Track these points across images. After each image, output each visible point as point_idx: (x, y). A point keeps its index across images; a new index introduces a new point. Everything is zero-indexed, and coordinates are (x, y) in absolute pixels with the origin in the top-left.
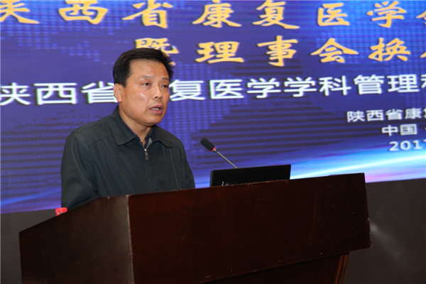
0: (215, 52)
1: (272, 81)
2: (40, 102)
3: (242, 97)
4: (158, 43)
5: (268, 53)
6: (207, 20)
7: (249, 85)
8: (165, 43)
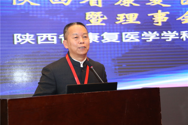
0: (126, 19)
1: (155, 33)
3: (139, 41)
4: (97, 14)
5: (153, 19)
6: (122, 3)
7: (143, 35)
8: (101, 14)
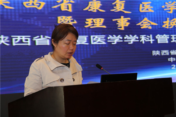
0: (93, 23)
1: (119, 36)
2: (14, 44)
3: (105, 43)
4: (68, 19)
5: (117, 24)
6: (90, 8)
7: (108, 38)
8: (71, 18)
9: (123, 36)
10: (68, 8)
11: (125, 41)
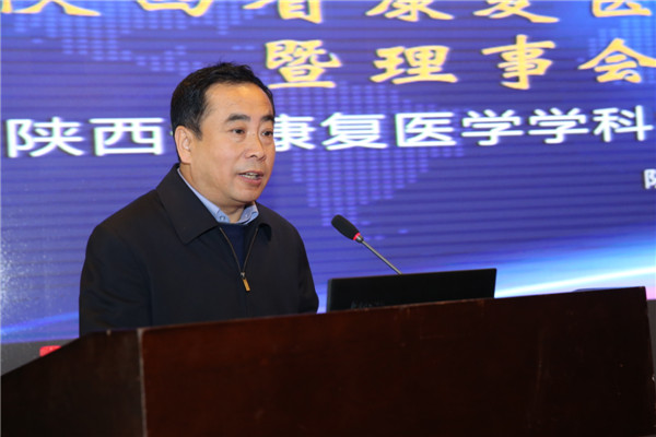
0: (406, 65)
1: (508, 115)
2: (101, 151)
3: (453, 143)
4: (305, 50)
5: (501, 65)
6: (391, 8)
7: (466, 122)
8: (317, 48)
9: (526, 114)
10: (306, 10)
11: (532, 132)
